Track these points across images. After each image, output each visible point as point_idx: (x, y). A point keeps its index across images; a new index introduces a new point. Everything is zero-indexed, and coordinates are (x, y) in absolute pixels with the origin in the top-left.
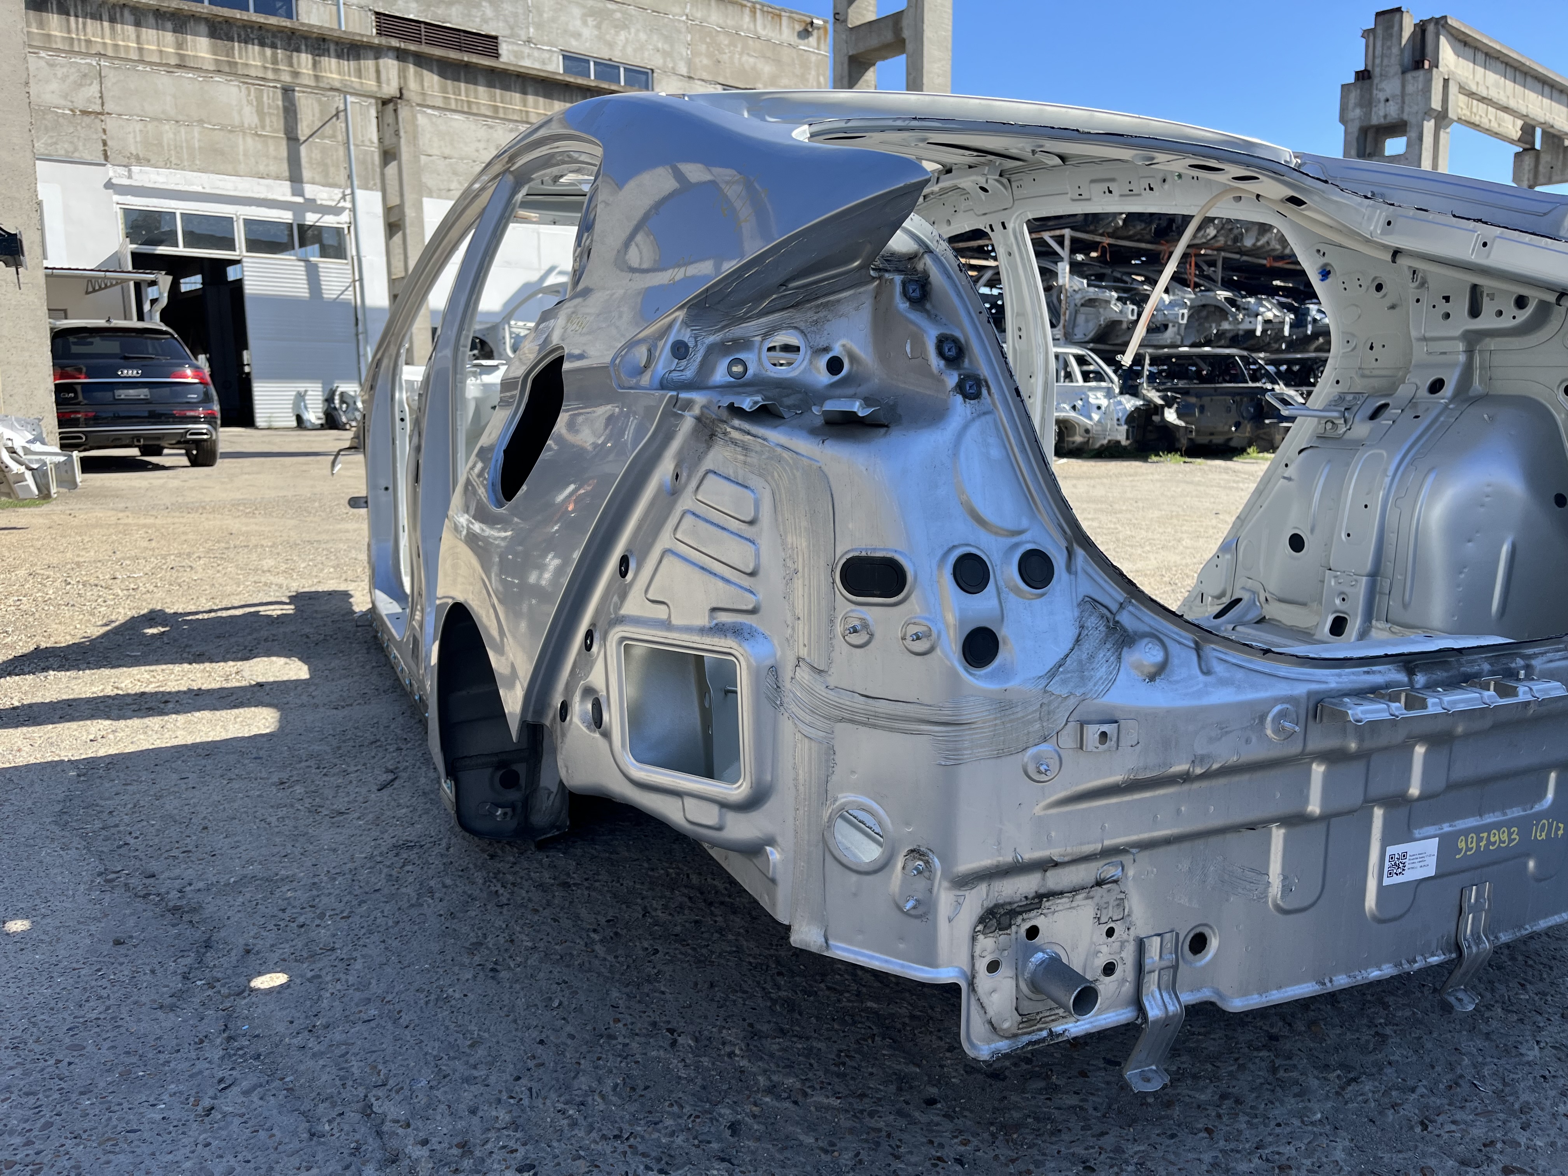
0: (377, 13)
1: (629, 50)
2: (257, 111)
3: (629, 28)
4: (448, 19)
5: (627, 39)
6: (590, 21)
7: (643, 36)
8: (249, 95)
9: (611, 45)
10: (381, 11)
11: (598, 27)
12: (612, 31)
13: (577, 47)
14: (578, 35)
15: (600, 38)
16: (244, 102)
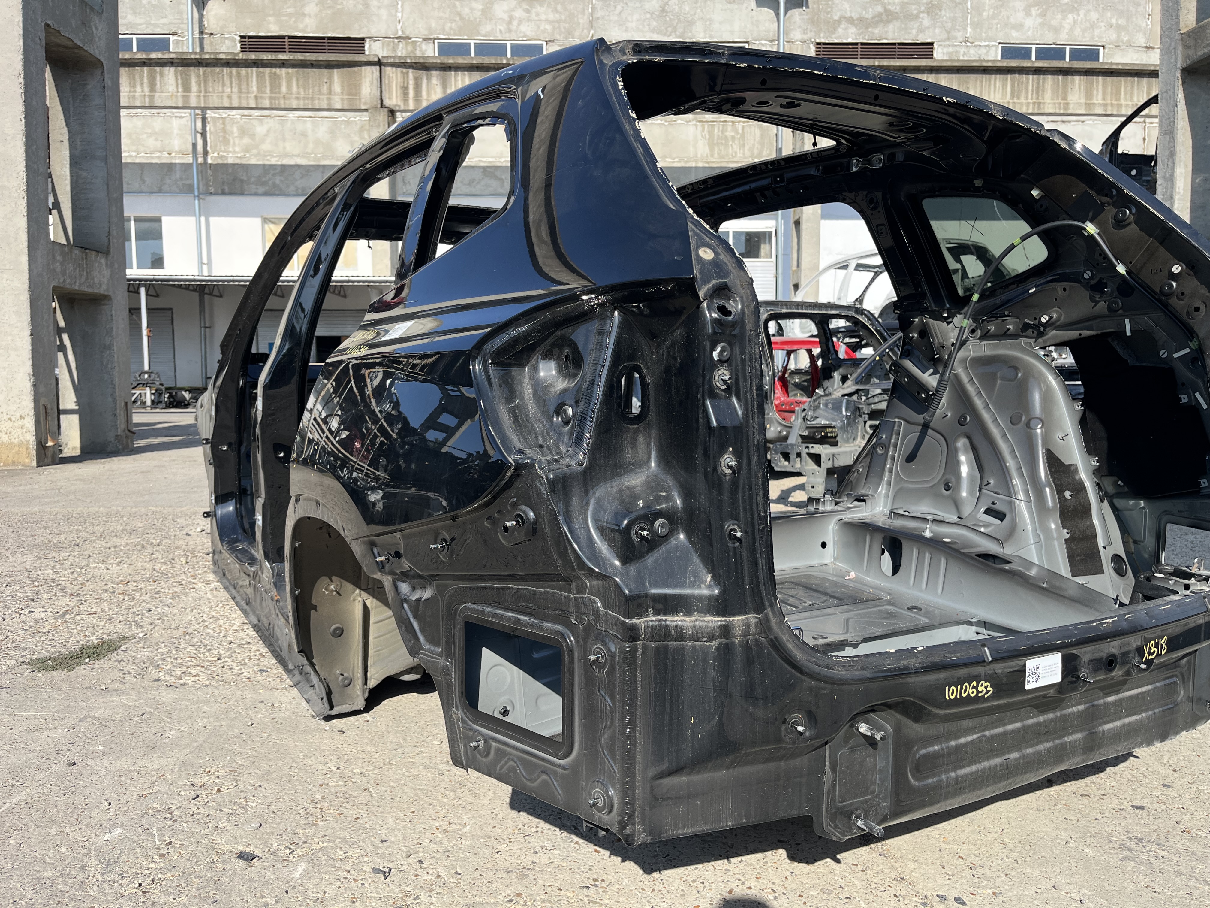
0: (818, 44)
1: (1077, 31)
2: (708, 143)
3: (1078, 10)
4: (884, 36)
5: (1075, 22)
6: (1034, 11)
7: (1094, 16)
8: (703, 130)
9: (1056, 30)
10: (823, 41)
11: (1043, 15)
12: (1059, 16)
13: (1016, 37)
14: (1019, 27)
15: (1042, 25)
16: (699, 137)
